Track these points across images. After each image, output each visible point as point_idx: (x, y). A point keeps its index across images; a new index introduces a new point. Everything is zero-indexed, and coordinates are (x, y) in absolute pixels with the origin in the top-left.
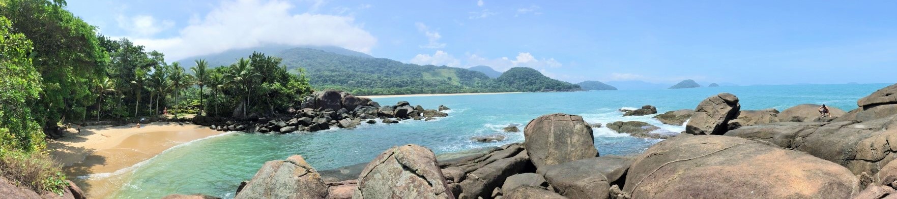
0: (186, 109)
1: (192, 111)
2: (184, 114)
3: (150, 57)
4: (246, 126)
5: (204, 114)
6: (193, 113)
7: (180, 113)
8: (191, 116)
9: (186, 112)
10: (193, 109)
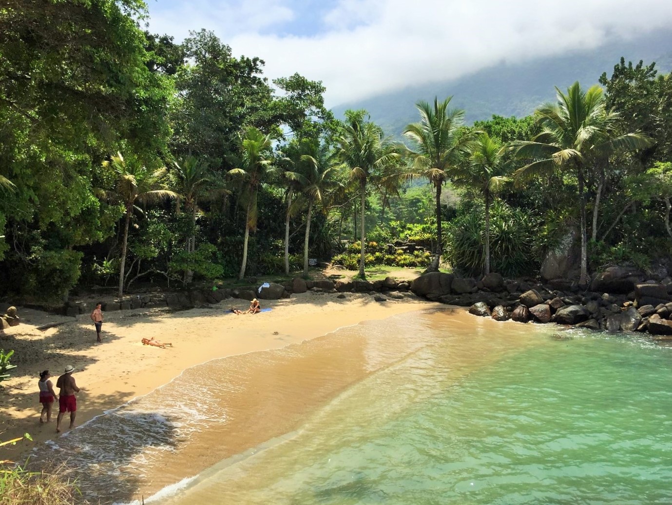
0: (390, 251)
1: (409, 258)
2: (383, 267)
3: (280, 94)
4: (591, 306)
5: (445, 268)
6: (412, 265)
7: (372, 263)
8: (407, 275)
9: (389, 263)
10: (411, 253)
